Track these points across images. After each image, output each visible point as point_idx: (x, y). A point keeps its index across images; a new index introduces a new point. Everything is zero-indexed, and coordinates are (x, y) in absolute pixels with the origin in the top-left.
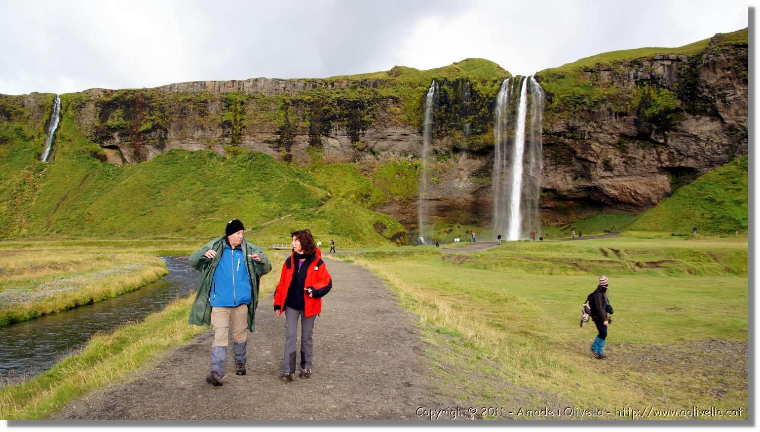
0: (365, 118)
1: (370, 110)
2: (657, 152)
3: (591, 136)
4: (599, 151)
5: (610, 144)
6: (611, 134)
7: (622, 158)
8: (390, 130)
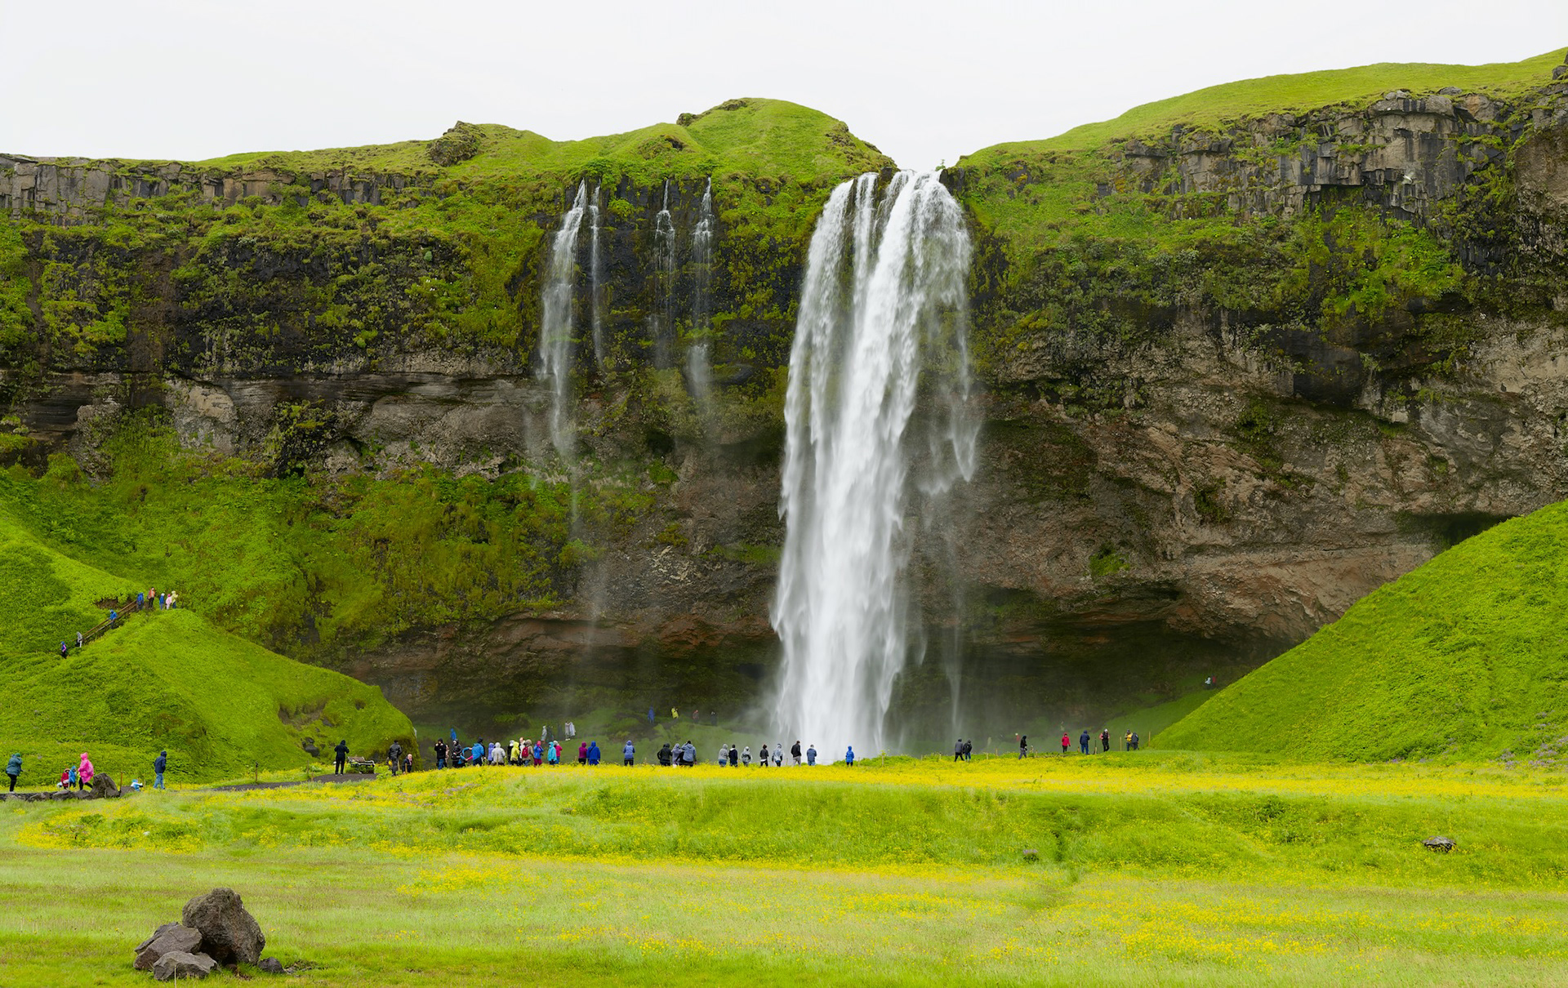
0: (329, 317)
1: (346, 287)
2: (1387, 457)
3: (1145, 397)
4: (1178, 450)
5: (1215, 426)
6: (1218, 389)
7: (1262, 477)
8: (419, 363)
